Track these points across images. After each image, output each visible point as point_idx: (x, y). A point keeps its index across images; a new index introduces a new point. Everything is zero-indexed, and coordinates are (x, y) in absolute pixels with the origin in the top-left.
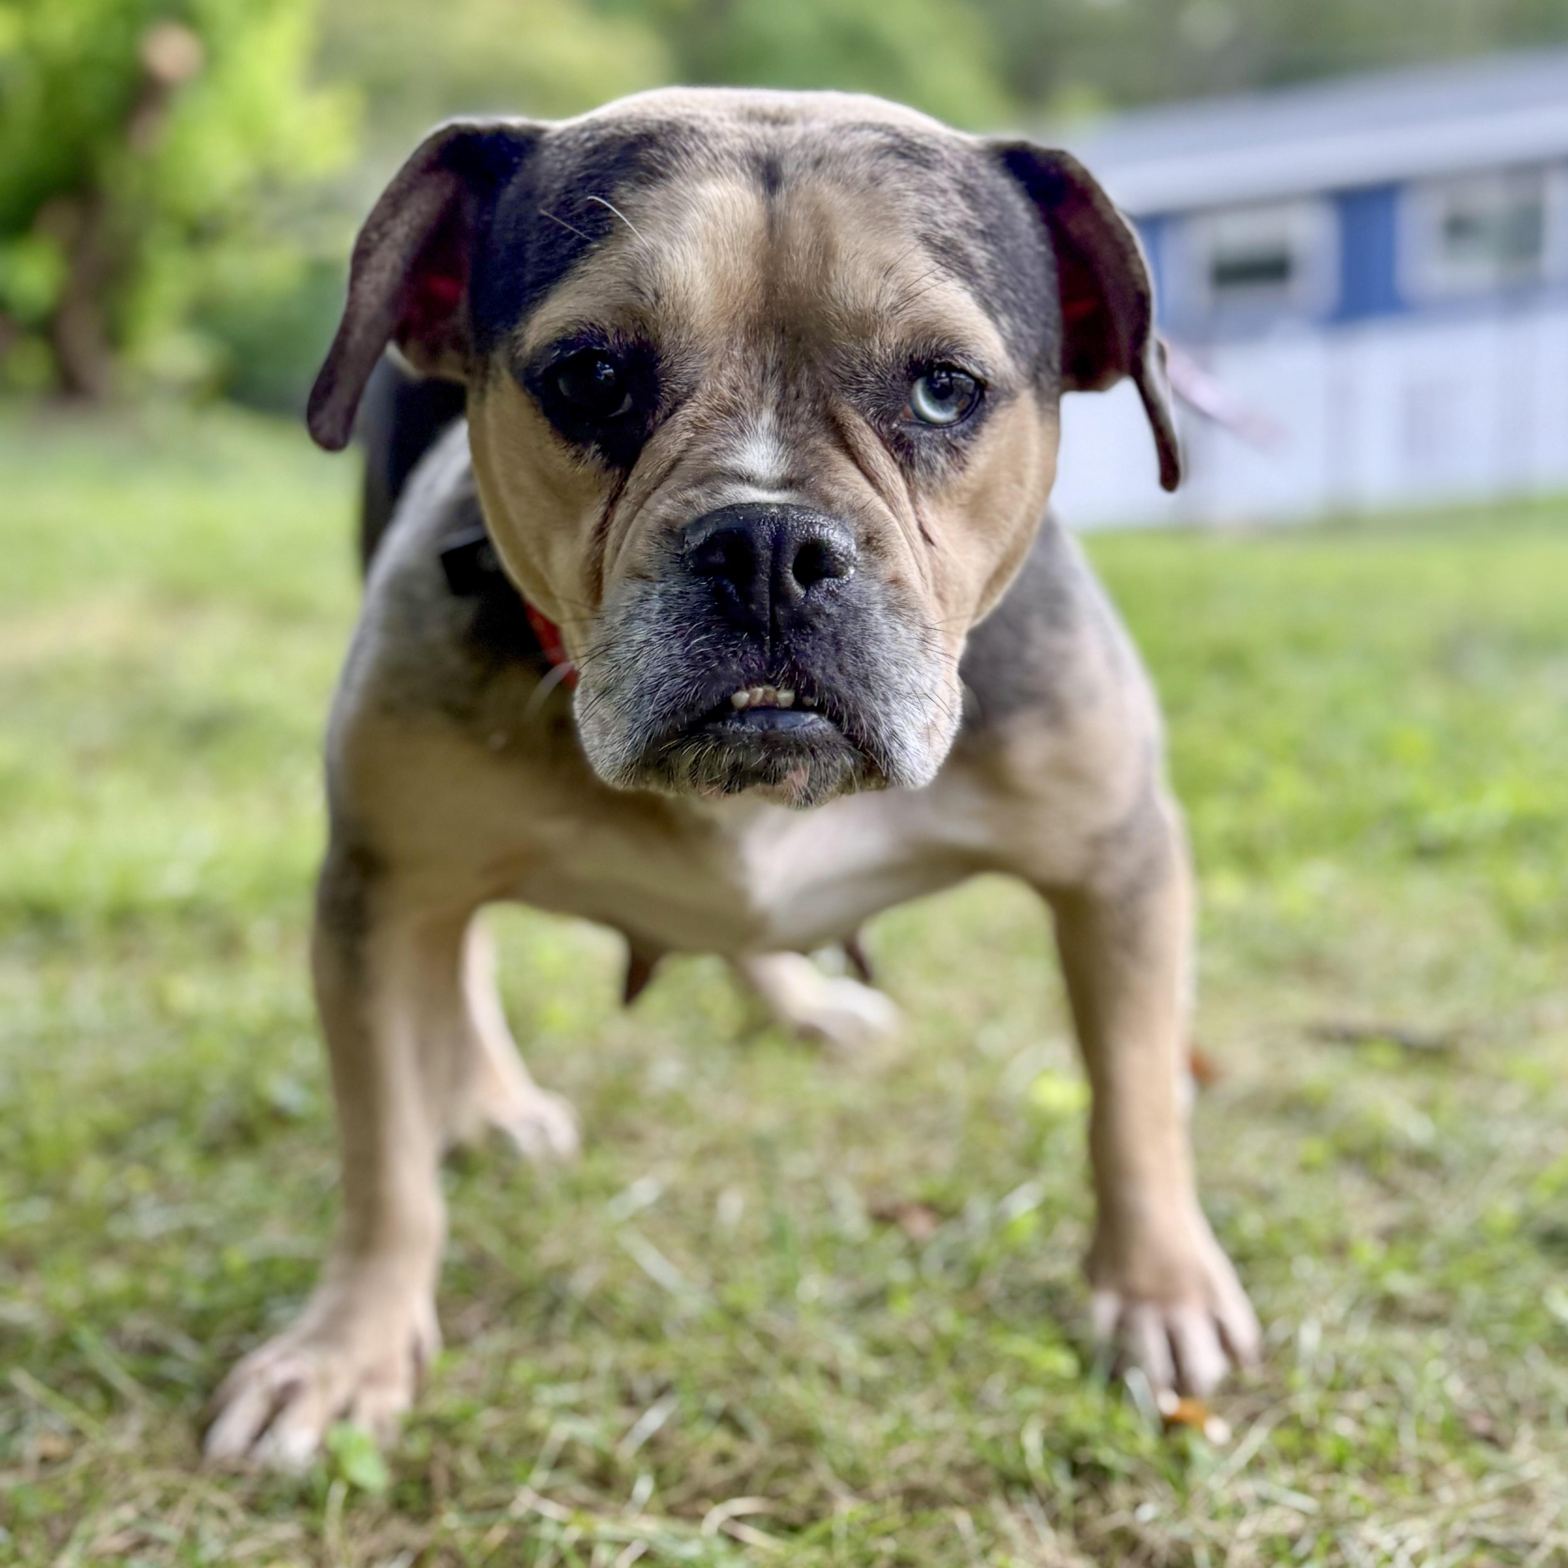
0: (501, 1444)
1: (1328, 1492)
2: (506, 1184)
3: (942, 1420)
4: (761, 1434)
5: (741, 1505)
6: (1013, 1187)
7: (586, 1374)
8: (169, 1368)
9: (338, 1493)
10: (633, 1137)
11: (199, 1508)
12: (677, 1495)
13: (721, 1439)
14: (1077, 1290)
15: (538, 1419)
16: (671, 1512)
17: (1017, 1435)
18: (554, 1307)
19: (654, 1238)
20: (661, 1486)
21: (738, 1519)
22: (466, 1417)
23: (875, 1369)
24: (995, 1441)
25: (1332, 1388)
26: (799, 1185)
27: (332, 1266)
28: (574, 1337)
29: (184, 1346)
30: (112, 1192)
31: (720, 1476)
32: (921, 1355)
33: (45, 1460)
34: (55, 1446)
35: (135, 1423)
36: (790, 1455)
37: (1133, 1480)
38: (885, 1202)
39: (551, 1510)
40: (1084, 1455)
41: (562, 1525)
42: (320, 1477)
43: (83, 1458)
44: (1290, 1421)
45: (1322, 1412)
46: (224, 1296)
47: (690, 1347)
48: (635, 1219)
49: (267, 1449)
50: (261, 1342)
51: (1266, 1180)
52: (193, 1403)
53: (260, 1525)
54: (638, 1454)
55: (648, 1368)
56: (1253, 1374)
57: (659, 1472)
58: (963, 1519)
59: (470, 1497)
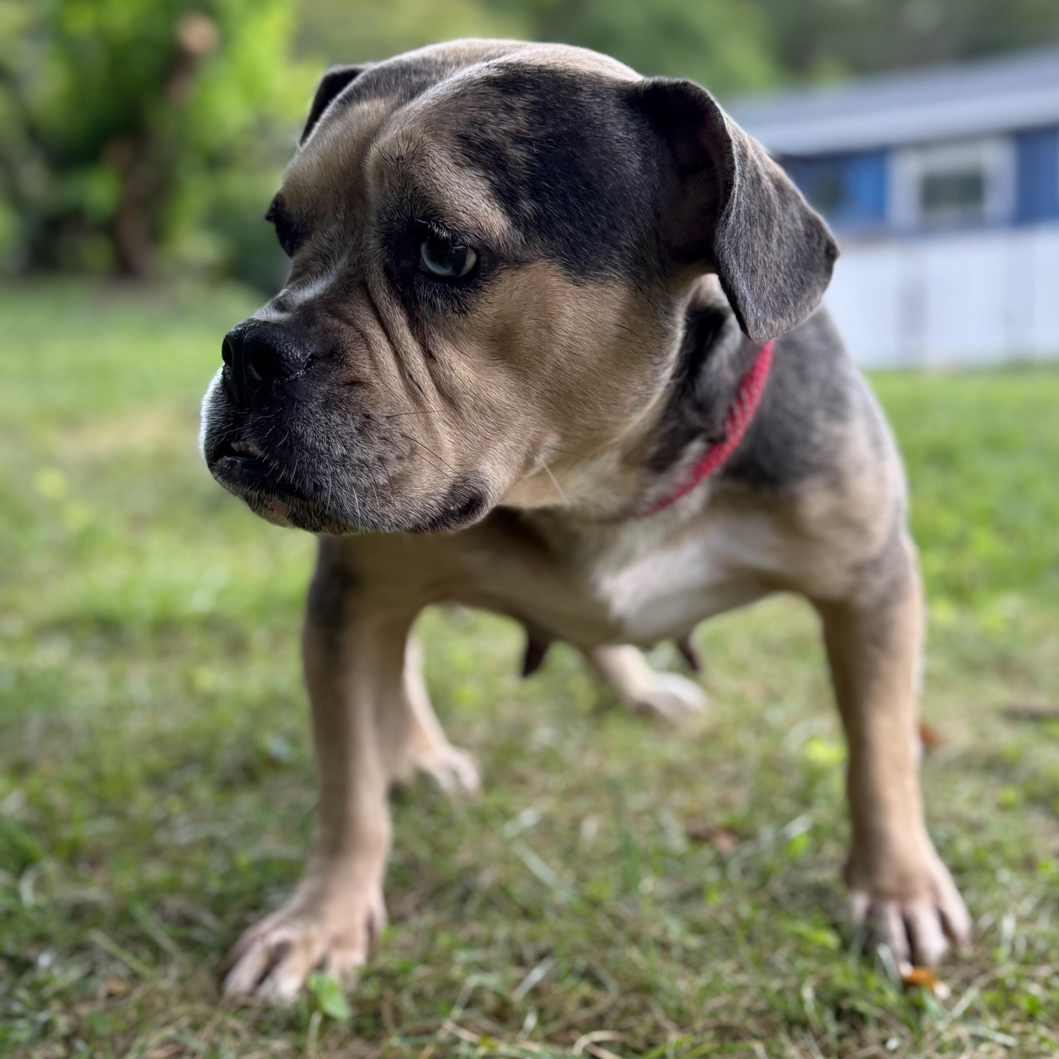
0: (430, 988)
1: (1024, 1034)
2: (432, 812)
3: (742, 979)
4: (613, 986)
5: (599, 1036)
6: (791, 818)
7: (489, 943)
8: (196, 934)
9: (316, 1019)
10: (521, 781)
11: (220, 1030)
12: (553, 1027)
13: (585, 989)
14: (839, 889)
15: (456, 972)
16: (549, 1039)
17: (797, 990)
18: (464, 898)
19: (537, 849)
20: (542, 1021)
21: (599, 1044)
22: (406, 971)
23: (693, 942)
24: (780, 992)
25: (1025, 962)
26: (638, 815)
27: (313, 863)
28: (480, 917)
29: (207, 918)
30: (157, 813)
31: (585, 1014)
32: (726, 932)
33: (111, 995)
34: (118, 987)
35: (174, 972)
36: (634, 1001)
37: (880, 1023)
38: (700, 827)
39: (466, 1035)
40: (846, 1004)
41: (473, 1046)
42: (304, 1009)
43: (138, 994)
44: (995, 984)
45: (1019, 977)
46: (235, 886)
47: (563, 925)
48: (522, 835)
49: (266, 989)
50: (262, 917)
51: (974, 814)
52: (214, 958)
53: (262, 1041)
54: (525, 999)
55: (533, 939)
56: (967, 951)
57: (541, 1011)
58: (759, 1048)
59: (408, 1026)
